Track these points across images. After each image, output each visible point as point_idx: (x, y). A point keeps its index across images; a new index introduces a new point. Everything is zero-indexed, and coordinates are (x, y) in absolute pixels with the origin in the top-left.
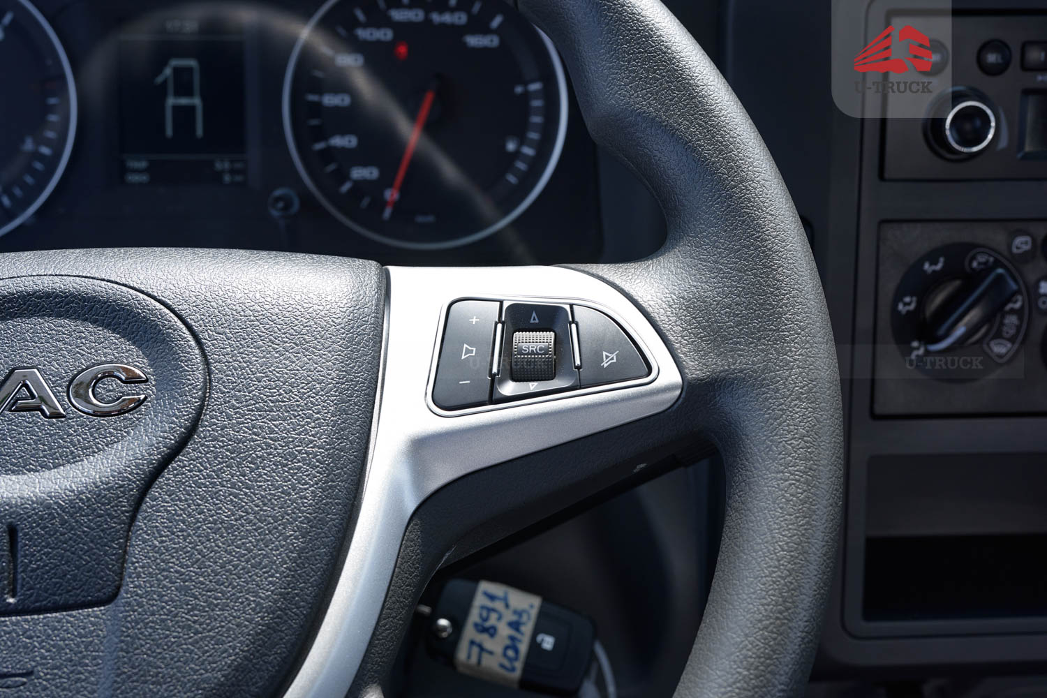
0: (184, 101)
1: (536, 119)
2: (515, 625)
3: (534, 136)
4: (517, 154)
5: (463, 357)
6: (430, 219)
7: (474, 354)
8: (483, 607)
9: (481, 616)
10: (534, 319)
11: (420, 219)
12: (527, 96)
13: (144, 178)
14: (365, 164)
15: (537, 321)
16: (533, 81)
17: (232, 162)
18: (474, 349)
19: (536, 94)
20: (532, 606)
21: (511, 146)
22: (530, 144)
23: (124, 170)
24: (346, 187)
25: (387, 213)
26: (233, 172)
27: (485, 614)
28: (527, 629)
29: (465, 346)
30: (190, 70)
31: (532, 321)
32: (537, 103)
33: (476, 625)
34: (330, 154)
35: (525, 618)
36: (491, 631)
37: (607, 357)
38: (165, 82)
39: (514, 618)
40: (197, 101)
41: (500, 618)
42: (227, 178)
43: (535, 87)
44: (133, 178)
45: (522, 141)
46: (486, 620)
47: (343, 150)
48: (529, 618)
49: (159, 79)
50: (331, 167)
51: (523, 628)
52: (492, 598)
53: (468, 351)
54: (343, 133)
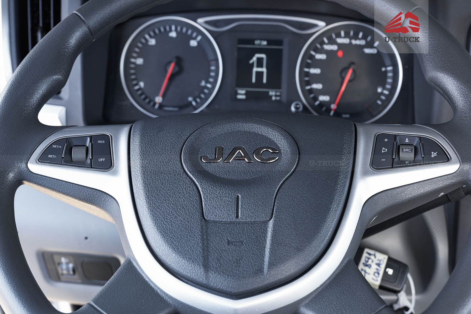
0: (260, 70)
1: (390, 81)
2: (378, 265)
3: (388, 86)
4: (382, 93)
5: (383, 152)
6: (348, 116)
7: (386, 151)
8: (366, 257)
9: (365, 260)
10: (407, 141)
11: (344, 116)
12: (386, 72)
13: (243, 97)
14: (324, 94)
15: (408, 141)
16: (389, 66)
17: (276, 92)
18: (386, 149)
19: (390, 71)
20: (384, 258)
21: (379, 90)
22: (387, 89)
23: (237, 94)
24: (317, 103)
25: (332, 113)
26: (276, 96)
27: (367, 259)
28: (383, 266)
29: (383, 148)
30: (262, 59)
31: (406, 141)
32: (390, 74)
33: (364, 264)
34: (311, 91)
35: (382, 262)
36: (369, 266)
37: (433, 154)
38: (253, 63)
39: (378, 262)
40: (264, 70)
41: (372, 261)
42: (274, 98)
43: (390, 68)
44: (239, 97)
45: (384, 88)
46: (367, 262)
47: (317, 89)
48: (383, 262)
49: (251, 62)
50: (312, 96)
51: (381, 266)
52: (370, 254)
53: (384, 150)
54: (317, 83)
